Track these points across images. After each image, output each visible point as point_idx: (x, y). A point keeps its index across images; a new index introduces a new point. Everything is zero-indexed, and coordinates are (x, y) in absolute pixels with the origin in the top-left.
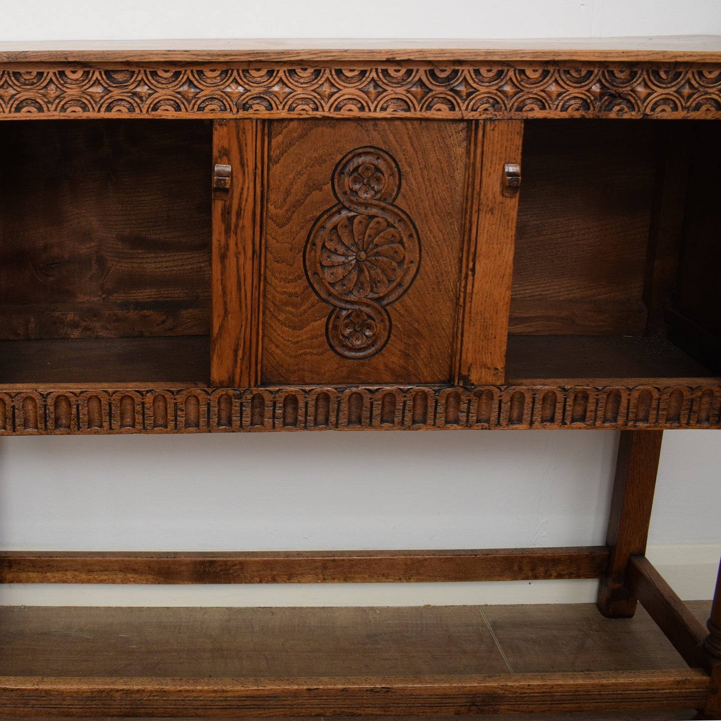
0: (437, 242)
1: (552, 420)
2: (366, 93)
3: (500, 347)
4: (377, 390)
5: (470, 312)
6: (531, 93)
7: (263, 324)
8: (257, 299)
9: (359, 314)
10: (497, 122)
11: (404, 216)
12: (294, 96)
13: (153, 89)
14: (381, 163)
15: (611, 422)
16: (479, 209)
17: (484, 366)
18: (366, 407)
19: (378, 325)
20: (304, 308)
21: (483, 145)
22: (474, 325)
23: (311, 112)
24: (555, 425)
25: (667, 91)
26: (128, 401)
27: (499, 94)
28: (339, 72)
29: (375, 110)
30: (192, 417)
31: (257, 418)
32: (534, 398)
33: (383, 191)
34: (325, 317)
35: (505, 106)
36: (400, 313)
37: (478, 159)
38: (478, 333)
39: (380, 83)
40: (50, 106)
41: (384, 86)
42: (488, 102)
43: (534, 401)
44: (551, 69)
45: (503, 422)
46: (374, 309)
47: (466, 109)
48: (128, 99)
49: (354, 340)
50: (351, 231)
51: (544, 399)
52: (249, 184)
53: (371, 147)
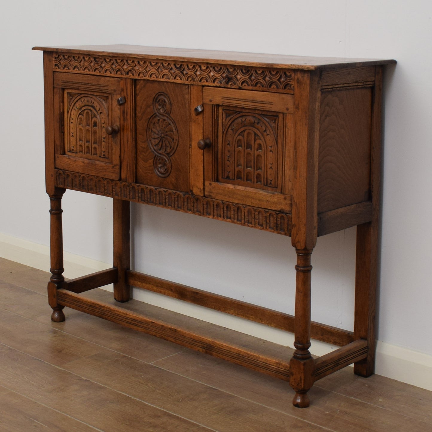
0: (183, 133)
1: (220, 216)
2: (158, 72)
4: (166, 191)
5: (191, 163)
6: (204, 75)
7: (137, 158)
8: (132, 147)
9: (163, 159)
10: (194, 86)
12: (139, 71)
13: (105, 65)
14: (166, 99)
15: (239, 221)
16: (191, 121)
17: (197, 187)
18: (164, 198)
19: (168, 164)
20: (147, 154)
21: (191, 95)
22: (193, 169)
23: (144, 77)
24: (221, 219)
25: (245, 77)
28: (150, 63)
29: (160, 78)
32: (213, 204)
33: (167, 110)
34: (153, 158)
35: (196, 80)
36: (174, 160)
37: (190, 100)
38: (194, 172)
39: (161, 68)
42: (192, 78)
43: (213, 206)
44: (209, 66)
45: (205, 214)
46: (167, 158)
47: (185, 80)
48: (99, 68)
49: (162, 169)
50: (159, 125)
51: (217, 206)
52: (129, 102)
53: (162, 92)
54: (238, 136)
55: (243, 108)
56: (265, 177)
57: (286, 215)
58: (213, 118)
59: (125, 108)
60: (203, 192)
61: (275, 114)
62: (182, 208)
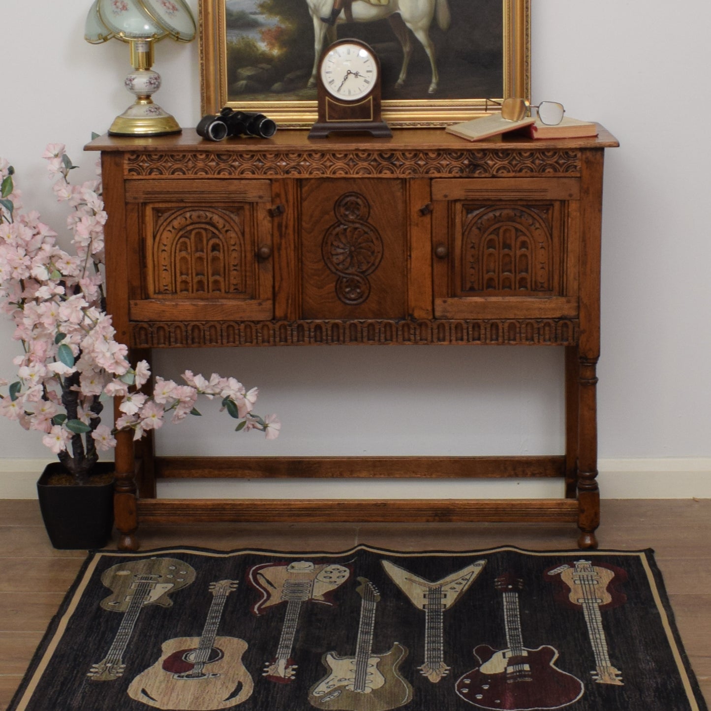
0: (391, 241)
1: (462, 339)
2: (348, 165)
3: (429, 298)
4: (364, 322)
5: (411, 279)
7: (302, 285)
9: (352, 280)
10: (416, 179)
11: (372, 228)
12: (312, 167)
13: (241, 164)
14: (359, 201)
15: (495, 340)
16: (410, 224)
17: (421, 308)
18: (359, 332)
19: (363, 286)
20: (323, 277)
21: (409, 191)
22: (413, 286)
23: (321, 175)
24: (464, 342)
25: (503, 163)
26: (231, 329)
27: (416, 165)
28: (334, 155)
29: (353, 174)
30: (266, 337)
31: (301, 338)
32: (450, 327)
33: (361, 215)
34: (334, 282)
35: (419, 171)
36: (374, 280)
37: (408, 198)
38: (416, 290)
39: (355, 160)
41: (357, 162)
42: (410, 169)
43: (450, 329)
44: (442, 152)
45: (435, 341)
46: (361, 277)
47: (400, 173)
49: (351, 294)
50: (346, 236)
51: (456, 327)
52: (291, 211)
53: (354, 192)
54: (488, 235)
55: (500, 200)
56: (534, 279)
57: (572, 321)
58: (450, 217)
59: (282, 219)
60: (431, 313)
61: (548, 203)
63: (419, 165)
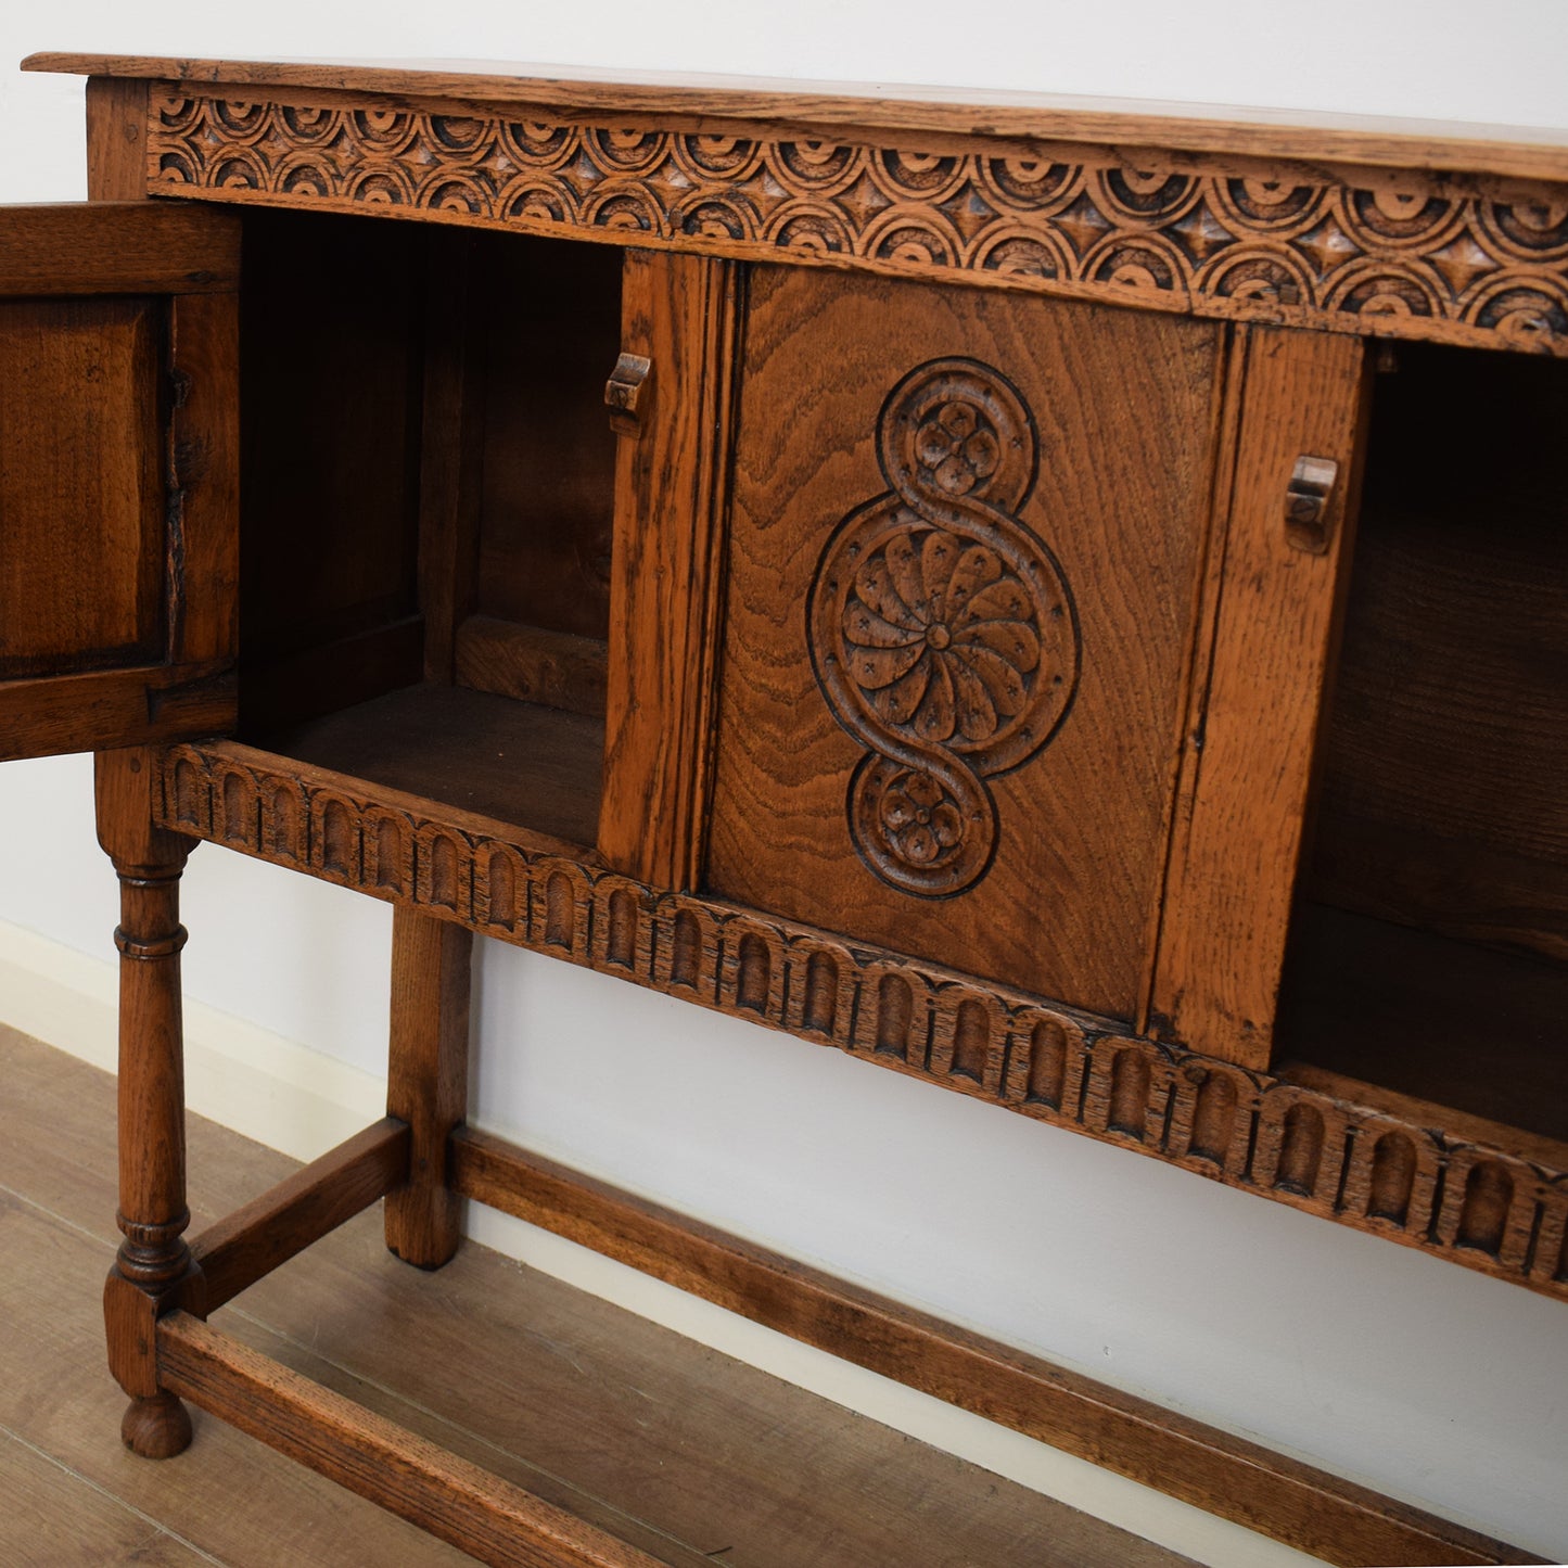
0: (1121, 640)
1: (1400, 1217)
2: (954, 219)
3: (1263, 968)
4: (946, 984)
5: (1186, 849)
6: (1389, 262)
8: (695, 686)
9: (926, 783)
10: (1284, 335)
11: (1042, 556)
12: (791, 208)
13: (515, 167)
14: (992, 407)
16: (1223, 571)
17: (1218, 1005)
18: (919, 1020)
19: (968, 823)
20: (802, 733)
21: (1242, 394)
22: (1194, 887)
23: (824, 253)
24: (1406, 1235)
27: (1294, 253)
28: (891, 158)
29: (971, 265)
30: (563, 922)
31: (685, 968)
32: (1350, 1139)
33: (994, 480)
34: (846, 769)
35: (1311, 292)
36: (1020, 805)
37: (1229, 432)
38: (1205, 911)
39: (985, 195)
40: (338, 183)
41: (995, 204)
42: (1266, 276)
43: (1348, 1144)
44: (1455, 197)
45: (1262, 1175)
46: (962, 779)
47: (1202, 288)
48: (470, 183)
49: (911, 844)
50: (918, 568)
51: (1382, 1150)
52: (688, 410)
53: (970, 360)
60: (1264, 1043)
62: (1069, 1107)
63: (1312, 255)
